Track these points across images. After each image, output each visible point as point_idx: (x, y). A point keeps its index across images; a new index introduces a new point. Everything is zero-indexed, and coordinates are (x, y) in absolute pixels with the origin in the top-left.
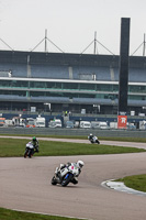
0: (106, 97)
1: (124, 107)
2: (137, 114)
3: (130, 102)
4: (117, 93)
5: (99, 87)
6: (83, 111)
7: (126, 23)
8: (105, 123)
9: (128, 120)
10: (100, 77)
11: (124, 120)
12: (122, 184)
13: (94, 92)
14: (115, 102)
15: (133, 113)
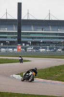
0: (12, 38)
1: (20, 42)
2: (25, 45)
3: (22, 40)
4: (17, 36)
5: (9, 33)
6: (2, 44)
7: (20, 5)
8: (12, 49)
9: (22, 48)
10: (9, 29)
11: (20, 48)
12: (19, 76)
13: (6, 36)
14: (16, 40)
15: (24, 44)
